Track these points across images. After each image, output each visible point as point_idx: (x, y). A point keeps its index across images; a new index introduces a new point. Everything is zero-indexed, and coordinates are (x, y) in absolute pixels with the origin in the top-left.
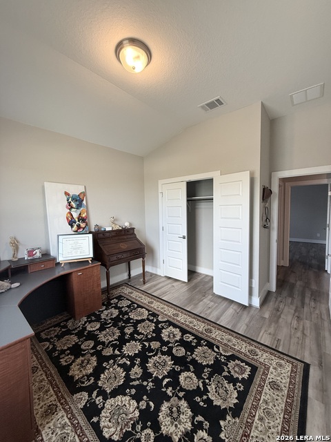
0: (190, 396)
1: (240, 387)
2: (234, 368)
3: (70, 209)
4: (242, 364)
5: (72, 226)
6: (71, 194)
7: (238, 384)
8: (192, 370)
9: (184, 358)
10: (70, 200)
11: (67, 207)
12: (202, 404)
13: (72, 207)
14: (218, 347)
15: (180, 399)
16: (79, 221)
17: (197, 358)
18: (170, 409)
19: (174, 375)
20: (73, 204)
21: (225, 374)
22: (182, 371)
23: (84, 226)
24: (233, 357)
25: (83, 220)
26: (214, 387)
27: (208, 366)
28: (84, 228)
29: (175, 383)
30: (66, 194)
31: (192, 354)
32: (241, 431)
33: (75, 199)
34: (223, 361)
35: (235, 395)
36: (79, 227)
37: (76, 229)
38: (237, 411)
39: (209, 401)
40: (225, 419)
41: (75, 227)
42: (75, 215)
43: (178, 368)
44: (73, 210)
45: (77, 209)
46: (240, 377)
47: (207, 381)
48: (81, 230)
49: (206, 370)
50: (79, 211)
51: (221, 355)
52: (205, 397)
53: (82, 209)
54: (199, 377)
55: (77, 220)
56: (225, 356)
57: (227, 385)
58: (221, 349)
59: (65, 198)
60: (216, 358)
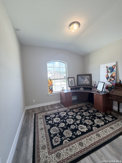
0: (59, 123)
1: (52, 136)
2: (58, 139)
3: (108, 73)
4: (57, 143)
5: (108, 79)
6: (109, 67)
7: (53, 136)
8: (64, 127)
9: (70, 127)
10: (108, 69)
11: (106, 72)
12: (55, 125)
13: (108, 72)
14: (69, 140)
15: (59, 122)
16: (111, 77)
17: (67, 130)
18: (59, 120)
19: (65, 123)
20: (109, 71)
21: (58, 135)
22: (65, 125)
23: (113, 80)
24: (61, 143)
25: (113, 77)
26: (57, 129)
27: (63, 131)
28: (113, 81)
29: (63, 122)
30: (107, 67)
31: (70, 130)
32: (46, 128)
33: (110, 69)
34: (62, 138)
35: (52, 133)
36: (111, 80)
37: (109, 81)
38: (49, 130)
39: (55, 126)
40: (50, 127)
41: (109, 80)
42: (109, 75)
43: (67, 124)
44: (109, 73)
45: (111, 72)
46: (54, 138)
47: (59, 129)
48: (112, 81)
49: (62, 130)
50: (111, 74)
51: (65, 139)
52: (56, 126)
53: (113, 72)
54: (61, 127)
55: (110, 77)
56: (64, 140)
57: (55, 132)
58: (67, 141)
59: (106, 69)
60: (65, 136)
